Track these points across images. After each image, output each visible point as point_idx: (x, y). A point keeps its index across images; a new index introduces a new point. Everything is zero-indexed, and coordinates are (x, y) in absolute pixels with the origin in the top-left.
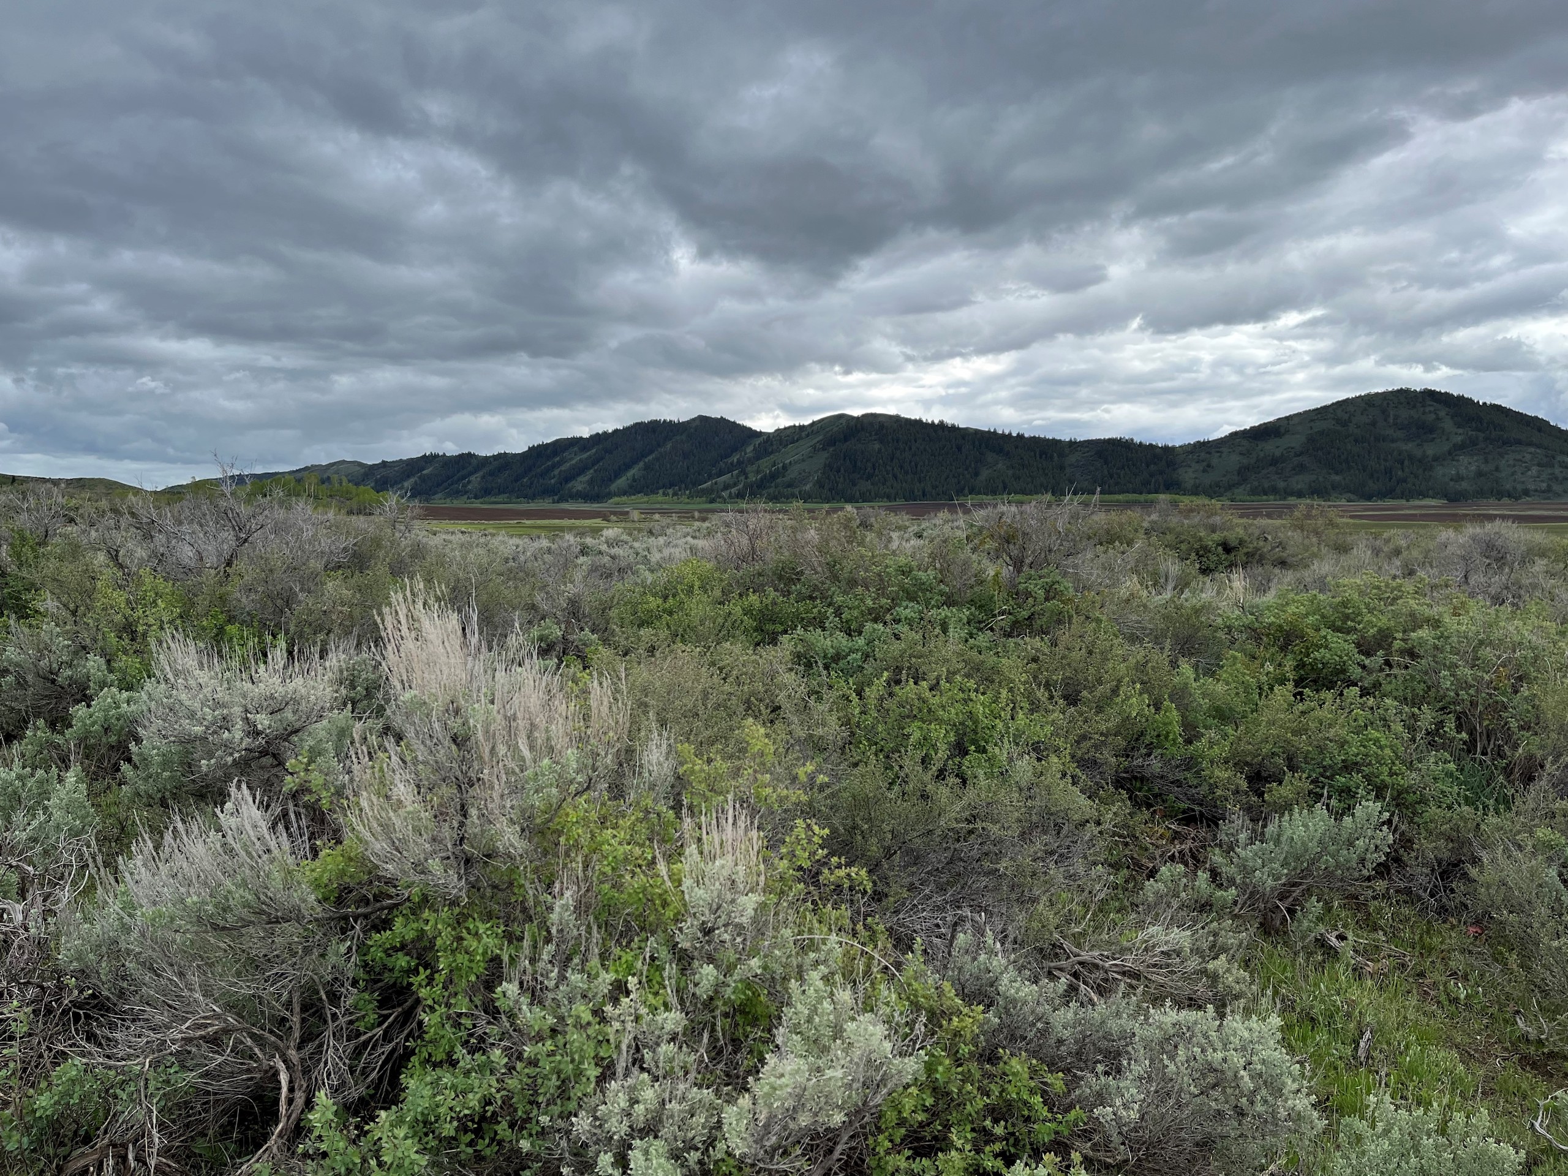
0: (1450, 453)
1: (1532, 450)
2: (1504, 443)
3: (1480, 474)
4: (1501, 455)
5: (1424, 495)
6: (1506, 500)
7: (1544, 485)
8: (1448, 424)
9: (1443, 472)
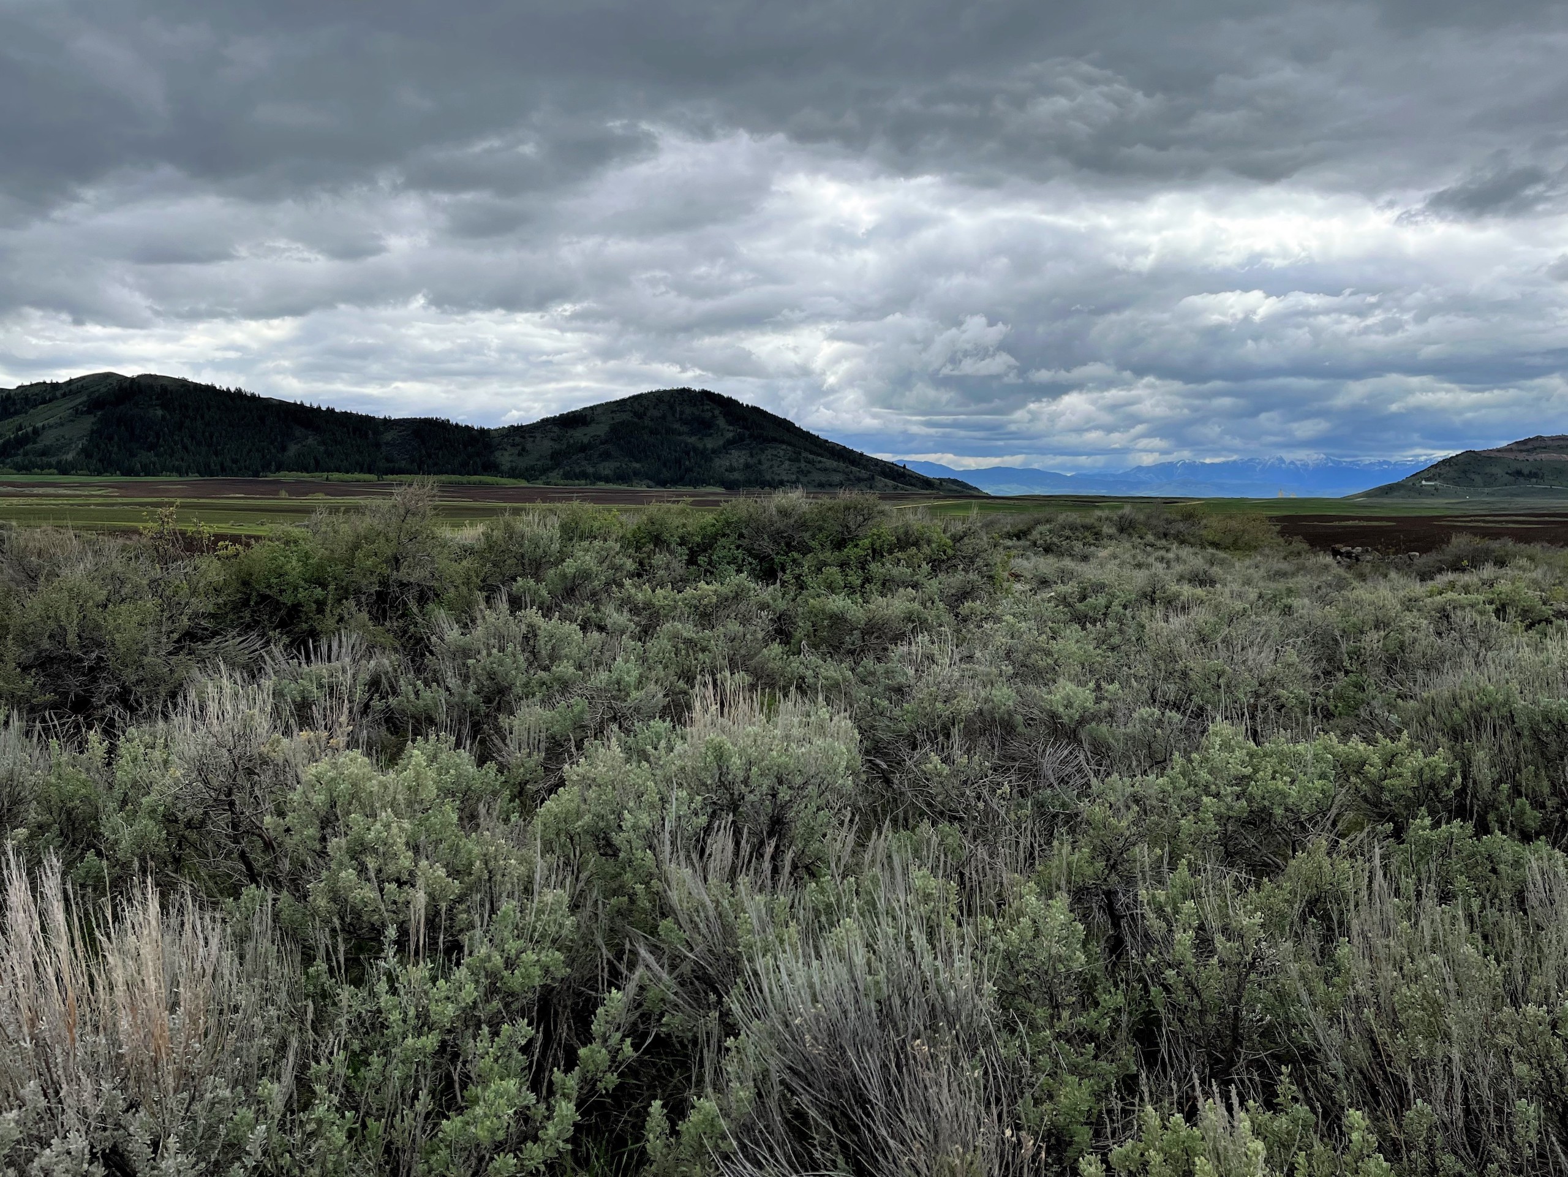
0: (724, 447)
1: (784, 447)
2: (764, 441)
3: (747, 466)
5: (705, 482)
7: (794, 477)
8: (721, 422)
9: (721, 463)
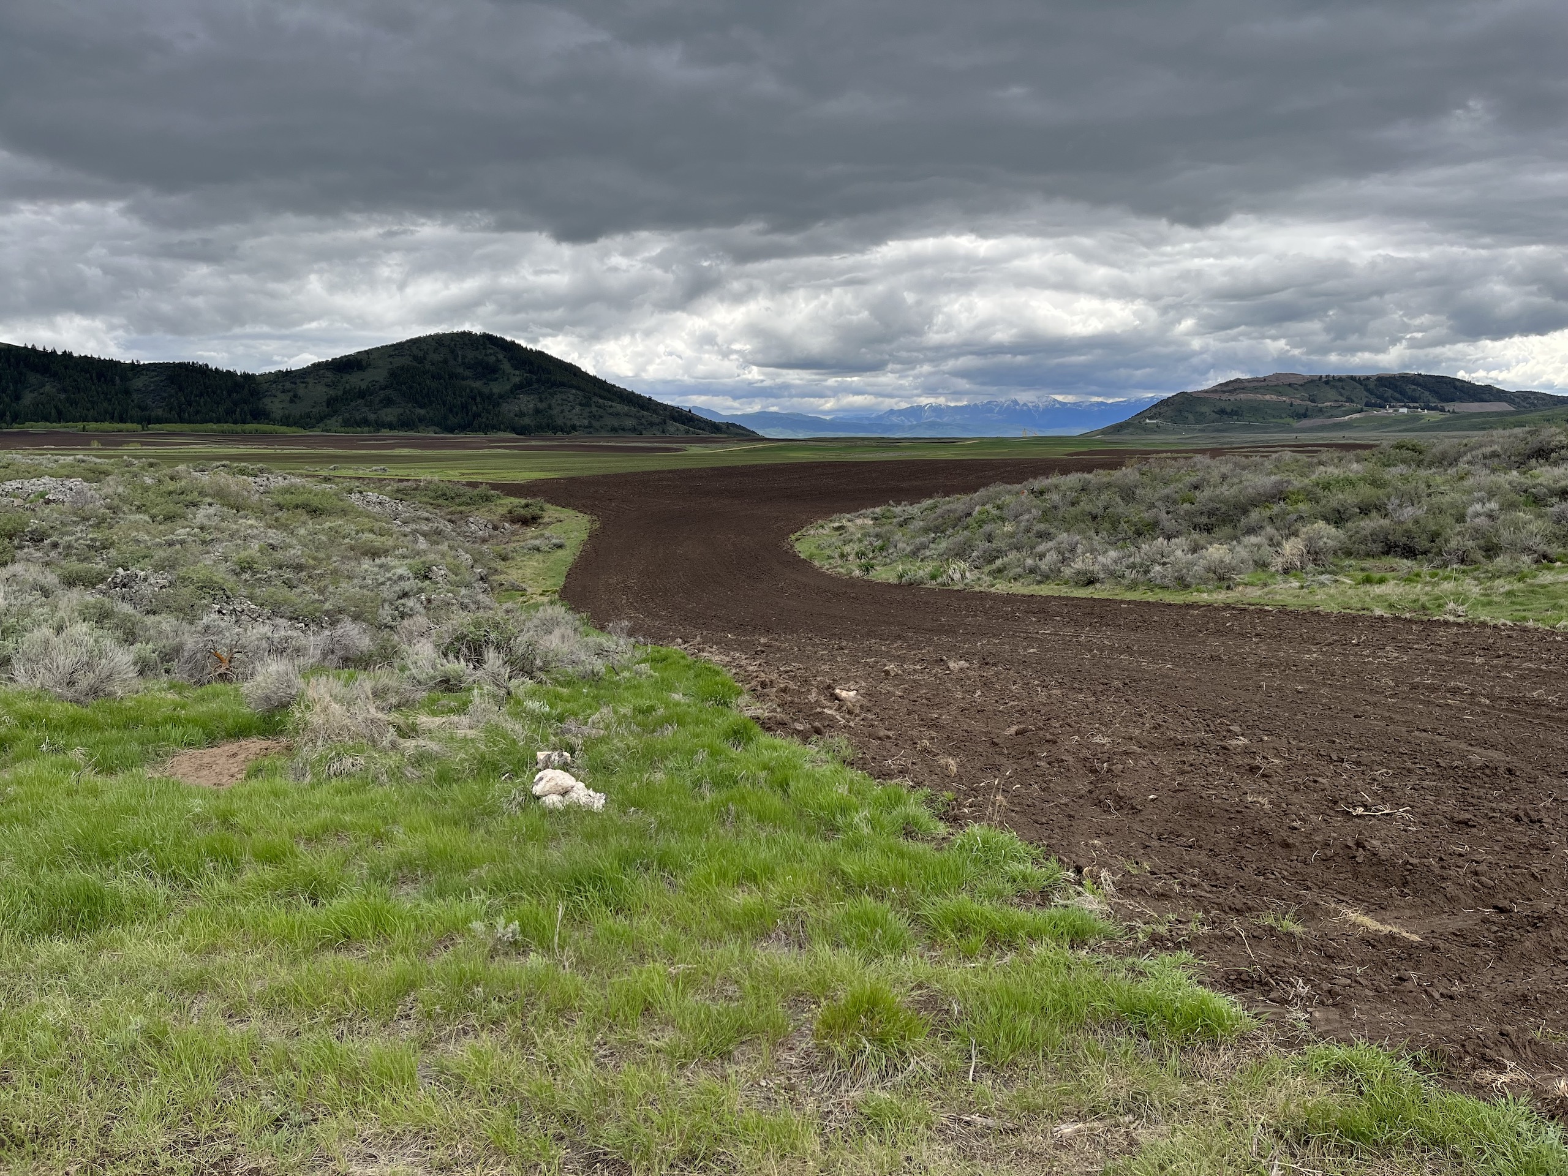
0: (512, 392)
1: (573, 392)
2: (552, 386)
3: (537, 411)
4: (552, 395)
5: (496, 428)
6: (559, 434)
7: (586, 422)
8: (506, 366)
9: (509, 408)
